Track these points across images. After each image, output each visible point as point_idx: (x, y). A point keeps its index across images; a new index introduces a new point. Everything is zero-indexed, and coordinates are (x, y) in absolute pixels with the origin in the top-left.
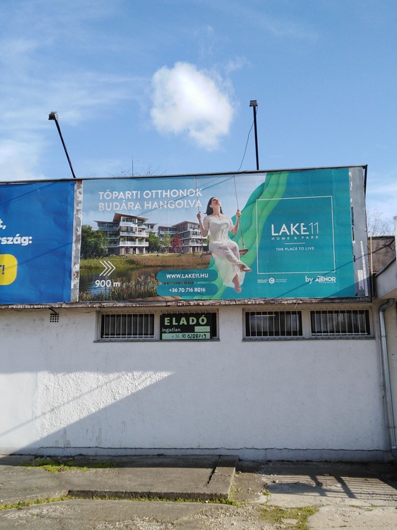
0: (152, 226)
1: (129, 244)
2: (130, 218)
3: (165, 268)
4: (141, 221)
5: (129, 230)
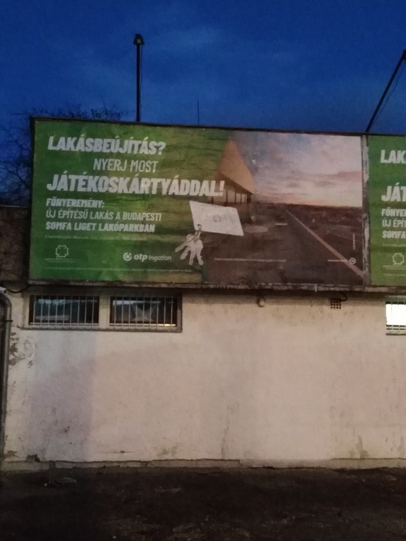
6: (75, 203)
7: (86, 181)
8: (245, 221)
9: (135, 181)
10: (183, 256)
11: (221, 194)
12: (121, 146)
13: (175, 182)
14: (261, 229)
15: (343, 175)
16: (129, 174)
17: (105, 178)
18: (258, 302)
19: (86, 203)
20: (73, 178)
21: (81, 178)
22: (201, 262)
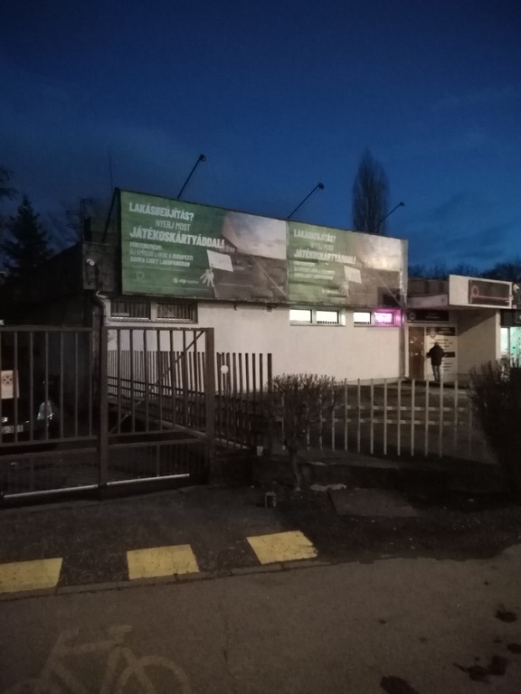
6: (146, 246)
7: (152, 233)
8: (234, 264)
9: (179, 235)
10: (204, 282)
11: (222, 247)
12: (171, 213)
13: (200, 238)
14: (241, 268)
15: (278, 241)
16: (175, 231)
17: (162, 232)
18: (235, 308)
19: (153, 247)
20: (145, 230)
21: (149, 231)
22: (213, 285)
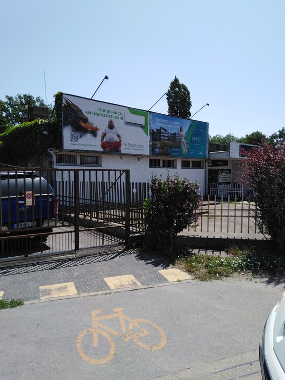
0: (168, 132)
1: (163, 138)
2: (164, 129)
3: (172, 146)
4: (166, 130)
5: (163, 133)
18: (121, 158)
